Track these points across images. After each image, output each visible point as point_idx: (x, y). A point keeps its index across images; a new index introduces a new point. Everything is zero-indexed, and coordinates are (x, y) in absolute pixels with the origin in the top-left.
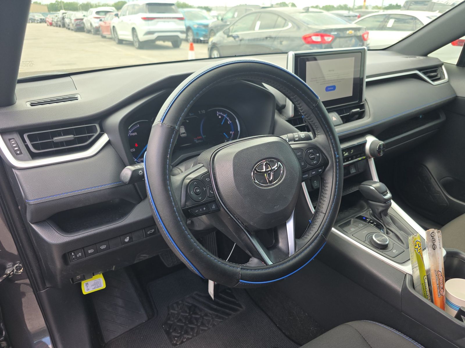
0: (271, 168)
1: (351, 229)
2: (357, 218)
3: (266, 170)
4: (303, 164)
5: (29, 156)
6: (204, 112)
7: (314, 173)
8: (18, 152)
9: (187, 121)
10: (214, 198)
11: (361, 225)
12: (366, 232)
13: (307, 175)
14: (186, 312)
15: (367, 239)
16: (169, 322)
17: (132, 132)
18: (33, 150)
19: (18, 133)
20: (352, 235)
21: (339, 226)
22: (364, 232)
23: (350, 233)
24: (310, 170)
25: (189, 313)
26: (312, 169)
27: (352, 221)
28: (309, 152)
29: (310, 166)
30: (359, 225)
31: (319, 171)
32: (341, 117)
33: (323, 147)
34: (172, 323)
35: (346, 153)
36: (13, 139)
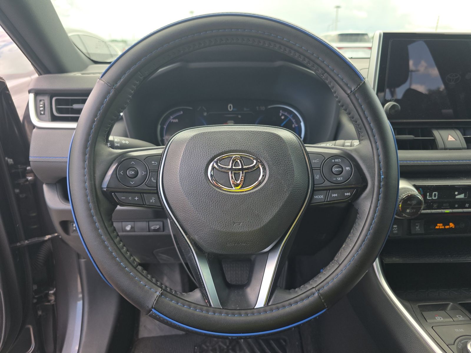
0: (242, 166)
1: (436, 318)
2: (462, 305)
3: (232, 166)
4: (318, 178)
5: (50, 117)
6: (263, 108)
7: (336, 195)
8: (42, 112)
9: (240, 116)
10: (155, 188)
11: (461, 318)
12: (462, 330)
13: (322, 197)
14: (225, 344)
15: (458, 343)
16: (204, 346)
17: (173, 119)
18: (55, 113)
19: (50, 96)
20: (432, 328)
21: (419, 306)
22: (457, 330)
23: (431, 323)
24: (329, 190)
25: (228, 347)
26: (334, 189)
27: (449, 307)
28: (333, 161)
29: (329, 184)
30: (457, 316)
31: (346, 194)
32: (464, 138)
33: (361, 157)
34: (205, 348)
35: (459, 194)
36: (44, 100)
